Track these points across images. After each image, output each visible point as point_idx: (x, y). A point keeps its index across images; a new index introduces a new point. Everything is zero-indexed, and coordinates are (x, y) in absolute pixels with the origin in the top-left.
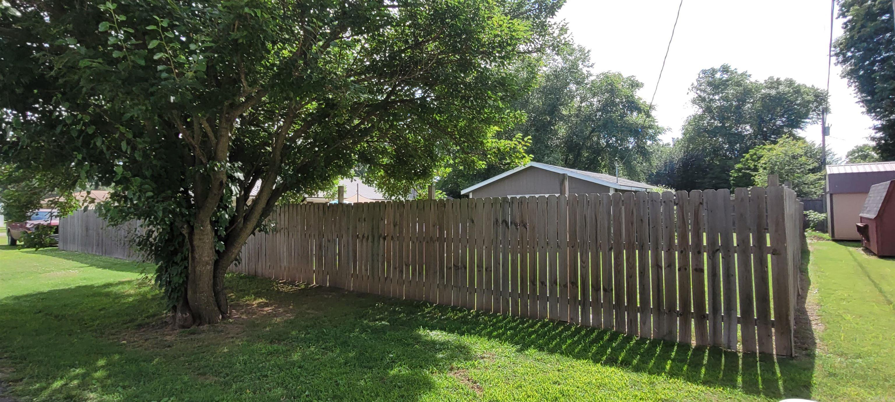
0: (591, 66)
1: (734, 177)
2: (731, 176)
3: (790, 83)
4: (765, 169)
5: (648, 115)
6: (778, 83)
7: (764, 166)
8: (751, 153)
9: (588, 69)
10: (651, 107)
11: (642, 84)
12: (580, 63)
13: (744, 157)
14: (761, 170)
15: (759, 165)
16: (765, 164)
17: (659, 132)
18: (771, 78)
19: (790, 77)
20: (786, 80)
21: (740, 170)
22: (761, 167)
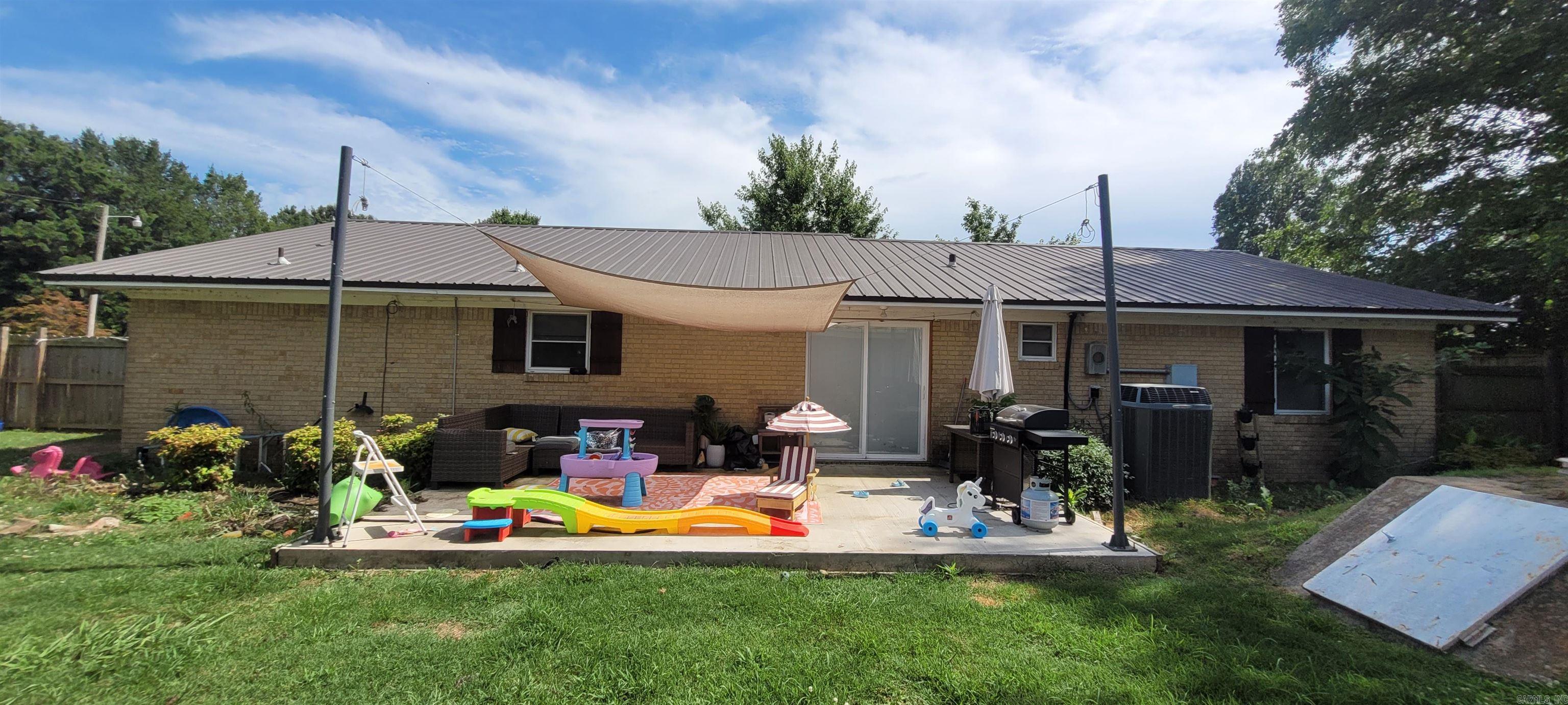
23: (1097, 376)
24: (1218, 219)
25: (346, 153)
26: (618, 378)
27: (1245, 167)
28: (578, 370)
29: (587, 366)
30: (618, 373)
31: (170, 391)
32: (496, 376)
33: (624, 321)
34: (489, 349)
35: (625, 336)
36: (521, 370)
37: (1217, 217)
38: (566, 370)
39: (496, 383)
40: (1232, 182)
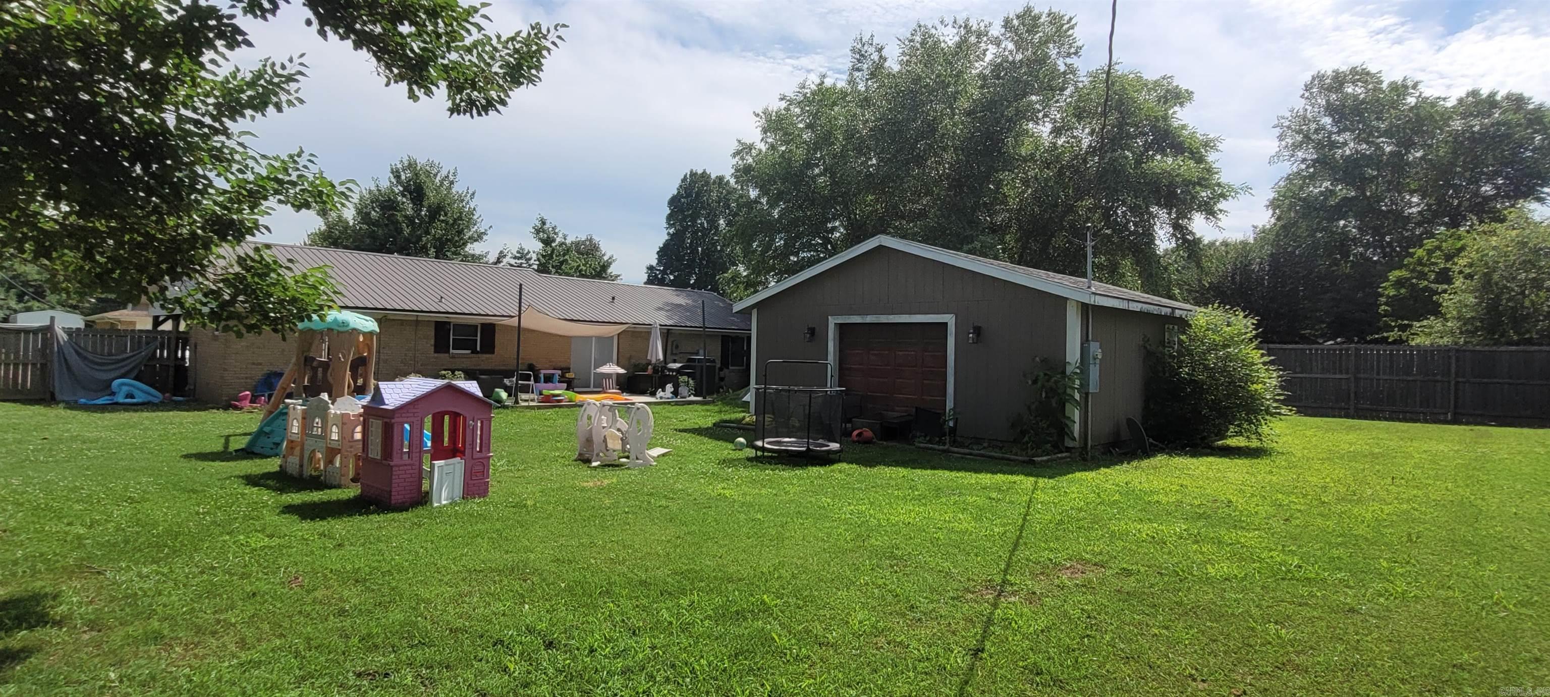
0: (1076, 53)
1: (1388, 297)
2: (1382, 295)
3: (1517, 102)
4: (1469, 277)
5: (1200, 160)
6: (1491, 102)
7: (1467, 271)
8: (1428, 247)
9: (1069, 61)
10: (1208, 144)
11: (1189, 95)
12: (1053, 51)
13: (1412, 255)
14: (1459, 282)
15: (1456, 269)
16: (1471, 265)
17: (1223, 196)
18: (1474, 93)
19: (1516, 90)
20: (1508, 97)
21: (1399, 283)
22: (1461, 272)
23: (676, 354)
24: (669, 218)
25: (521, 285)
26: (493, 356)
27: (691, 176)
28: (474, 351)
29: (478, 349)
30: (493, 353)
31: (253, 364)
32: (436, 355)
33: (497, 328)
34: (432, 342)
35: (497, 335)
36: (448, 352)
37: (669, 214)
38: (469, 352)
39: (436, 358)
40: (681, 186)
